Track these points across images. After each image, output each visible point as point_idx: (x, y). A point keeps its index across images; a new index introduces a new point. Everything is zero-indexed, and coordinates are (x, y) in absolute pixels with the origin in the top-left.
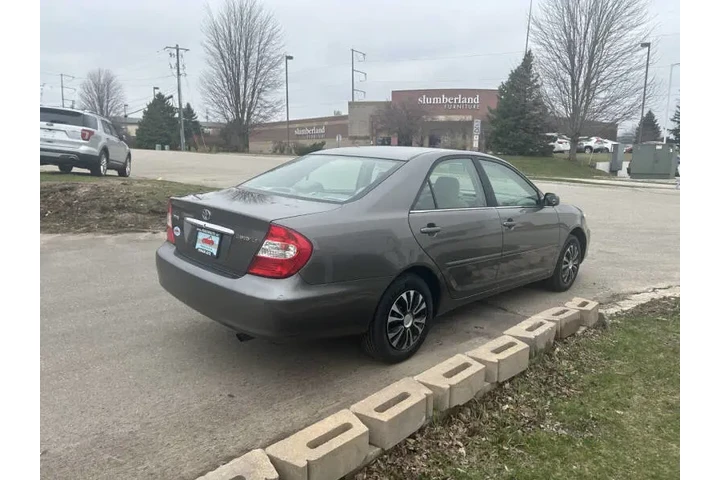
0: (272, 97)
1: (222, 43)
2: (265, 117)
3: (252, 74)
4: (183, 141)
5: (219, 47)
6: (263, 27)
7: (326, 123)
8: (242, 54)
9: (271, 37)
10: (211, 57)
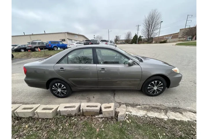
0: (156, 31)
1: (147, 22)
2: (154, 36)
3: (153, 27)
4: (137, 42)
5: (146, 23)
6: (157, 16)
7: (172, 35)
8: (151, 23)
9: (159, 18)
10: (144, 26)
